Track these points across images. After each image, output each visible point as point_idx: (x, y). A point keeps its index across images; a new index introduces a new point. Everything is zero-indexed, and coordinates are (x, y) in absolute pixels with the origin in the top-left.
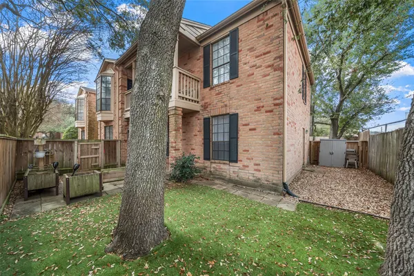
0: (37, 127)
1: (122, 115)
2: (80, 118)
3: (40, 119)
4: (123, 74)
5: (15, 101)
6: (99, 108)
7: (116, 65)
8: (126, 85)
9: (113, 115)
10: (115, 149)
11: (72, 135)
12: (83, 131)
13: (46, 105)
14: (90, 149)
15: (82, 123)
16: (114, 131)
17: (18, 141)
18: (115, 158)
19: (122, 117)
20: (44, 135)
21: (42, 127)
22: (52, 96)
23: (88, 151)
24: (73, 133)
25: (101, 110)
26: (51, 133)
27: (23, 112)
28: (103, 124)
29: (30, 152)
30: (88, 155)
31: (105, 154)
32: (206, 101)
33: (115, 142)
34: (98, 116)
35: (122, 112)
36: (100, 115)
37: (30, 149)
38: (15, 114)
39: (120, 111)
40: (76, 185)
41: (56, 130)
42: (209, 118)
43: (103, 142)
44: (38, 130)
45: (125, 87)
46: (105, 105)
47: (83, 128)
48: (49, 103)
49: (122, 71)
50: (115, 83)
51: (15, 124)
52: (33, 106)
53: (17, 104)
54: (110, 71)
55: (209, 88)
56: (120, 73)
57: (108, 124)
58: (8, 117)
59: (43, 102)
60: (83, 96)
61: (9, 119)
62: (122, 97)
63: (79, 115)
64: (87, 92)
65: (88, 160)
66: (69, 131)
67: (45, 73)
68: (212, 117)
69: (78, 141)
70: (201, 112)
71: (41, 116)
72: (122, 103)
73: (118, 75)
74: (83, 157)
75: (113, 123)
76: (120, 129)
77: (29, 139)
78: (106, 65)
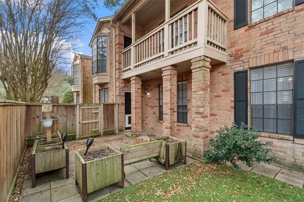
0: (43, 91)
1: (119, 76)
2: (75, 83)
3: (45, 84)
4: (120, 31)
5: (25, 66)
6: (95, 70)
7: (113, 21)
8: (123, 43)
9: (108, 77)
10: (113, 113)
11: (68, 98)
12: (78, 95)
13: (50, 71)
14: (90, 114)
15: (77, 87)
16: (110, 94)
17: (27, 106)
18: (113, 122)
19: (119, 78)
20: (47, 99)
21: (47, 92)
22: (54, 61)
23: (88, 116)
24: (70, 97)
25: (97, 72)
26: (52, 97)
27: (32, 77)
28: (98, 87)
29: (38, 117)
30: (89, 120)
31: (104, 118)
32: (238, 47)
33: (113, 105)
34: (94, 79)
35: (120, 72)
36: (96, 77)
37: (38, 115)
38: (26, 79)
39: (117, 71)
40: (94, 174)
41: (56, 95)
42: (246, 72)
43: (102, 105)
44: (43, 95)
45: (121, 44)
46: (101, 67)
47: (78, 92)
48: (52, 69)
49: (119, 27)
50: (111, 42)
51: (26, 89)
52: (40, 71)
53: (27, 70)
54: (105, 31)
55: (246, 27)
56: (117, 29)
57: (103, 86)
58: (20, 82)
59: (48, 67)
60: (78, 61)
61: (21, 84)
62: (120, 56)
63: (75, 80)
64: (81, 58)
65: (88, 125)
66: (66, 95)
67: (49, 39)
68: (251, 69)
69: (80, 105)
70: (228, 64)
71: (46, 80)
72: (119, 63)
73: (115, 32)
74: (84, 122)
75: (109, 86)
76: (118, 91)
77: (37, 103)
78: (101, 25)
